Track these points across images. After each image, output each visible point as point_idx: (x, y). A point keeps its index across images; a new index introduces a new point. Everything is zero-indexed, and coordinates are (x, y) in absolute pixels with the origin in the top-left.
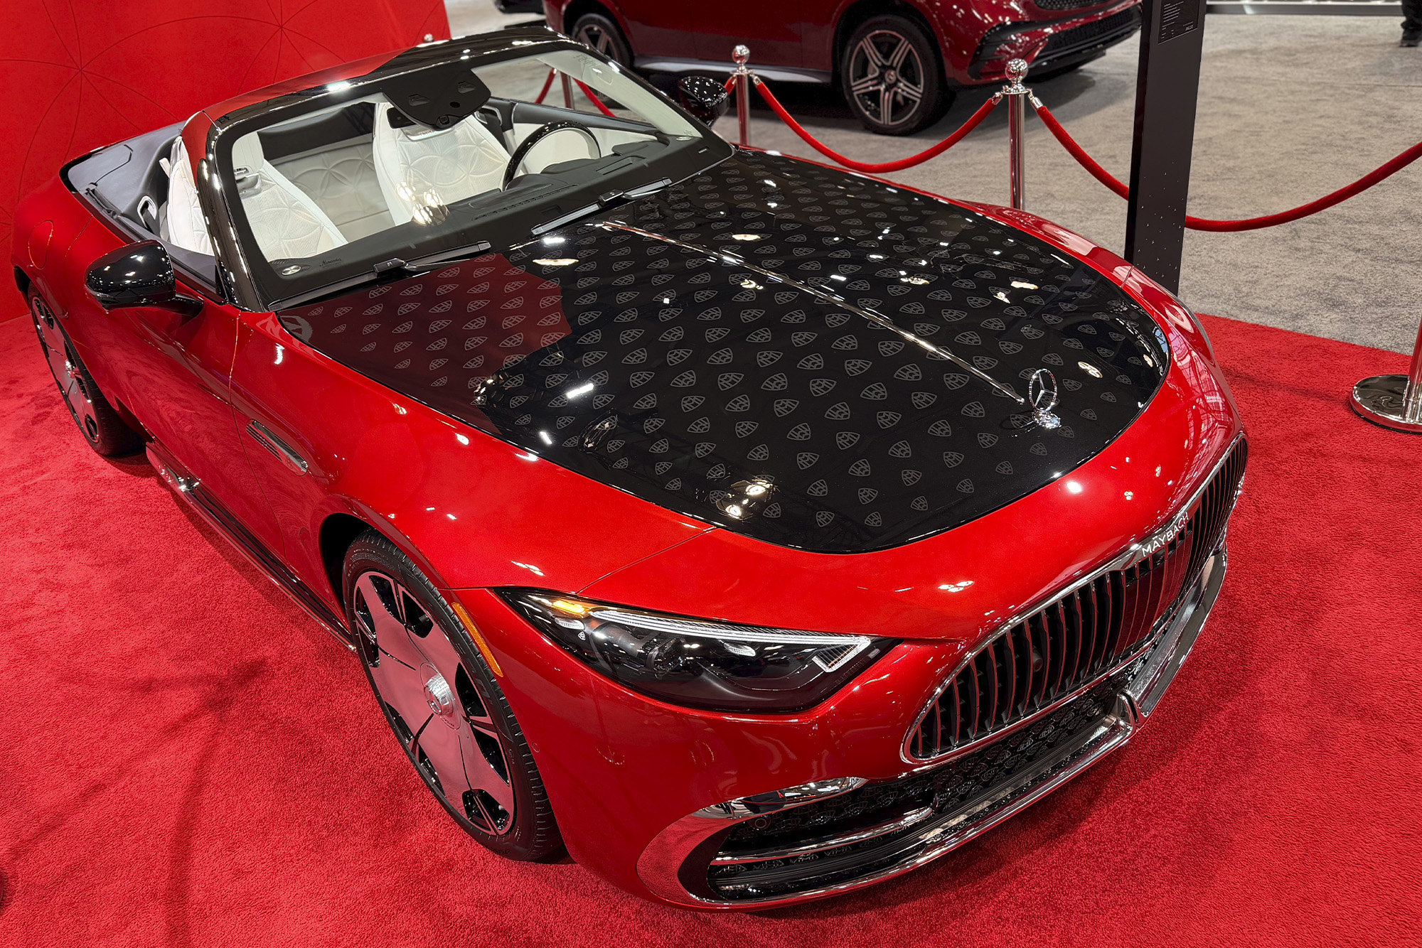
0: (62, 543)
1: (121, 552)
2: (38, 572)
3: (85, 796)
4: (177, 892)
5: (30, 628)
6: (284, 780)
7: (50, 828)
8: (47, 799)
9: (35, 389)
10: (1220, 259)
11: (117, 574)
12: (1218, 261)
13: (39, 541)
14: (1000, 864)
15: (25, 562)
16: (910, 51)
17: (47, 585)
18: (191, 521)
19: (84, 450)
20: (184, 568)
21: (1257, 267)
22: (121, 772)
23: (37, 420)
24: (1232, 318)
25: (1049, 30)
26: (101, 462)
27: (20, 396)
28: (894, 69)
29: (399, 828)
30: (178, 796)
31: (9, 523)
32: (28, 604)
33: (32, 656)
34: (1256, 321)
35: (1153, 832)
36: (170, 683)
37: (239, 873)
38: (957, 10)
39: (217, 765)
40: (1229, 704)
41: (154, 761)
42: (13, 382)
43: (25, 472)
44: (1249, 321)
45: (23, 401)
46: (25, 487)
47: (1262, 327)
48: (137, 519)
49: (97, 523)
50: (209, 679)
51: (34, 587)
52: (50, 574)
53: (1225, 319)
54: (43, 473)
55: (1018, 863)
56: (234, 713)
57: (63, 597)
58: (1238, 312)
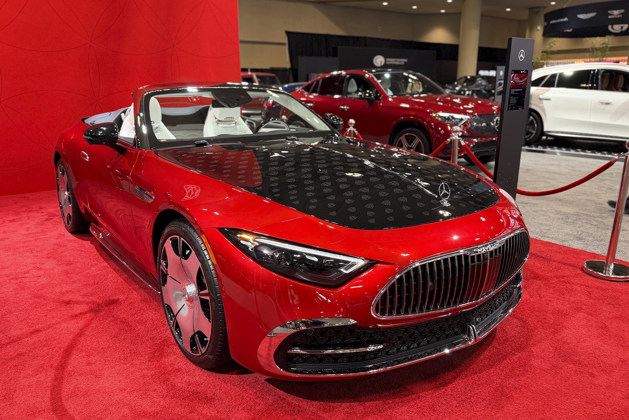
0: (46, 256)
1: (69, 261)
2: (34, 264)
3: (32, 333)
4: (62, 367)
5: (24, 280)
6: (117, 337)
7: (14, 341)
8: (15, 333)
9: (49, 211)
10: (536, 221)
11: (65, 268)
12: (535, 222)
13: (37, 255)
14: (413, 394)
15: (29, 260)
16: (419, 142)
17: (36, 268)
18: (101, 255)
19: (63, 231)
20: (93, 269)
21: (550, 225)
22: (49, 327)
23: (47, 220)
24: (538, 239)
25: (475, 140)
26: (69, 234)
27: (43, 212)
28: (413, 149)
29: (161, 356)
30: (71, 337)
31: (26, 248)
32: (27, 272)
33: (23, 288)
34: (547, 241)
35: (480, 390)
36: (77, 302)
37: (89, 364)
38: (441, 130)
39: (90, 329)
40: (519, 354)
41: (64, 325)
42: (41, 208)
43: (38, 234)
44: (545, 240)
45: (43, 214)
46: (36, 239)
47: (550, 243)
48: (79, 252)
49: (62, 252)
50: (94, 303)
51: (31, 268)
52: (38, 265)
53: (535, 239)
54: (45, 235)
55: (421, 394)
56: (102, 314)
57: (41, 273)
58: (540, 237)
